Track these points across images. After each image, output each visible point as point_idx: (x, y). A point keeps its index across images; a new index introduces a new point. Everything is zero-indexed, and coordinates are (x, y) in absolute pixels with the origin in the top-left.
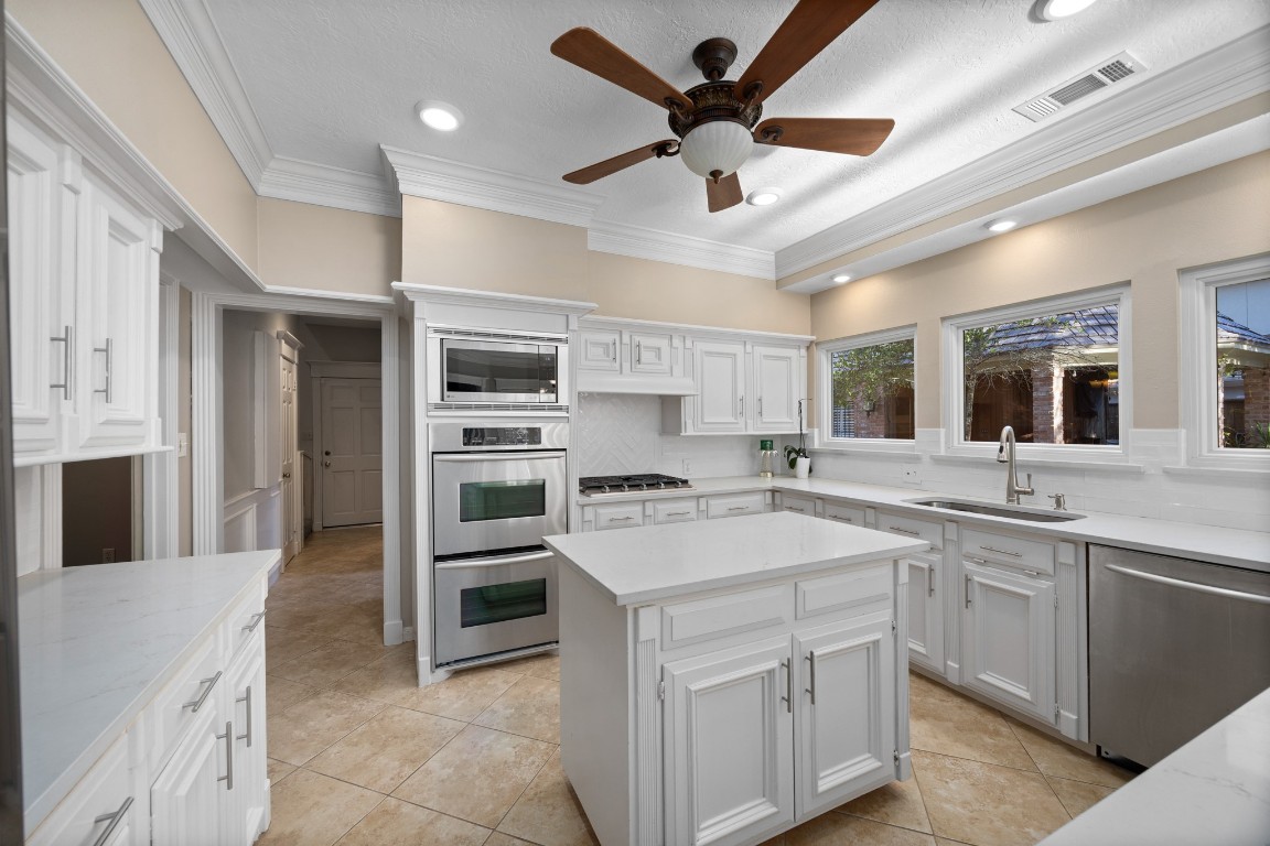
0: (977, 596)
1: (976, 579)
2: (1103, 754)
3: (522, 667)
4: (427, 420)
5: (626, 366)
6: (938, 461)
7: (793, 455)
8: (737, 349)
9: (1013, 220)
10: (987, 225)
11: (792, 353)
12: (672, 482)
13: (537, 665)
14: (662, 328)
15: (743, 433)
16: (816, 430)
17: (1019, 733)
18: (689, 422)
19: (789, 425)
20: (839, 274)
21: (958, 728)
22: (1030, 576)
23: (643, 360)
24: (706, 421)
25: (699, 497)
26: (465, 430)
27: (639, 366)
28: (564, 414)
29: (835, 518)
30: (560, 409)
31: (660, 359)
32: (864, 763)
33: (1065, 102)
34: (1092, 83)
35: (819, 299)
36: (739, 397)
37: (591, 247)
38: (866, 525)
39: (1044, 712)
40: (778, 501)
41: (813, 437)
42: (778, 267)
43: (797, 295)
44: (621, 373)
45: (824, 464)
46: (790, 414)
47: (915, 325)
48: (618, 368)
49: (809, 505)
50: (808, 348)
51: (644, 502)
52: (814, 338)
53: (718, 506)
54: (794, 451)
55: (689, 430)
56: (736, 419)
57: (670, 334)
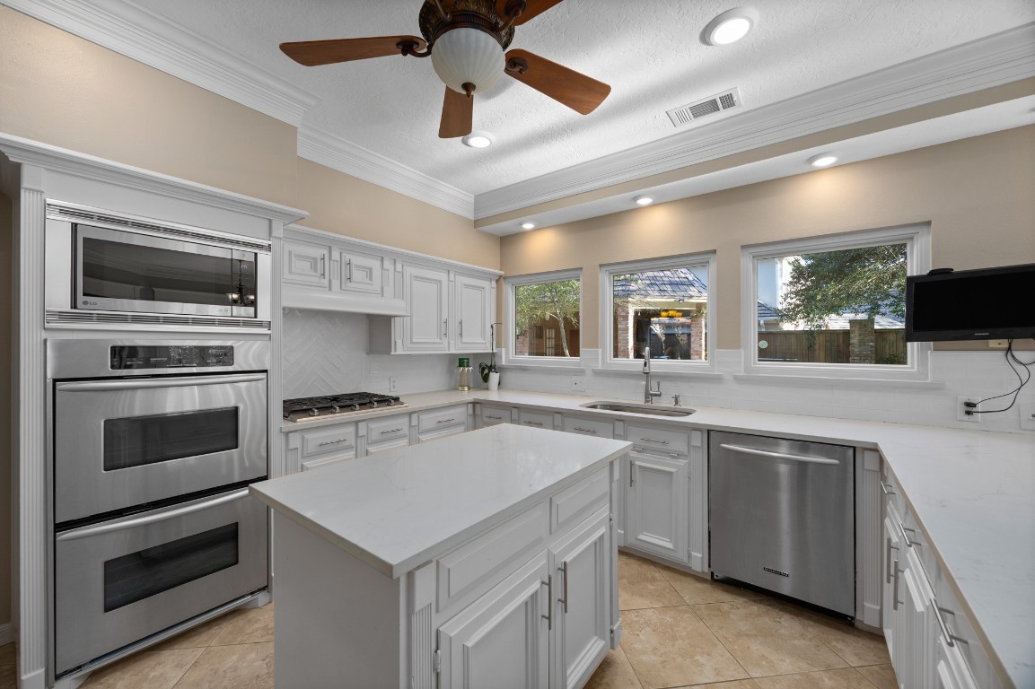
0: (638, 476)
1: (637, 463)
2: (715, 577)
3: (203, 638)
4: (44, 335)
5: (336, 283)
6: (597, 373)
7: (486, 371)
8: (442, 276)
9: (650, 197)
10: (636, 199)
11: (485, 284)
12: (385, 400)
13: (225, 629)
14: (375, 249)
15: (447, 352)
16: (503, 350)
17: (665, 574)
18: (399, 342)
19: (483, 346)
20: (527, 222)
21: (629, 582)
22: (673, 457)
23: (354, 278)
24: (414, 341)
25: (410, 414)
26: (114, 349)
27: (349, 284)
28: (264, 331)
29: (530, 423)
30: (260, 324)
31: (371, 279)
32: (596, 645)
33: (696, 116)
34: (712, 106)
35: (507, 242)
36: (443, 320)
37: (300, 153)
38: (554, 428)
39: (681, 556)
40: (478, 412)
41: (501, 357)
42: (476, 210)
43: (490, 236)
44: (330, 289)
45: (511, 378)
46: (483, 335)
47: (581, 269)
48: (327, 284)
49: (506, 414)
50: (497, 281)
51: (357, 423)
52: (502, 273)
53: (428, 420)
54: (486, 368)
55: (399, 350)
56: (441, 339)
57: (381, 256)
